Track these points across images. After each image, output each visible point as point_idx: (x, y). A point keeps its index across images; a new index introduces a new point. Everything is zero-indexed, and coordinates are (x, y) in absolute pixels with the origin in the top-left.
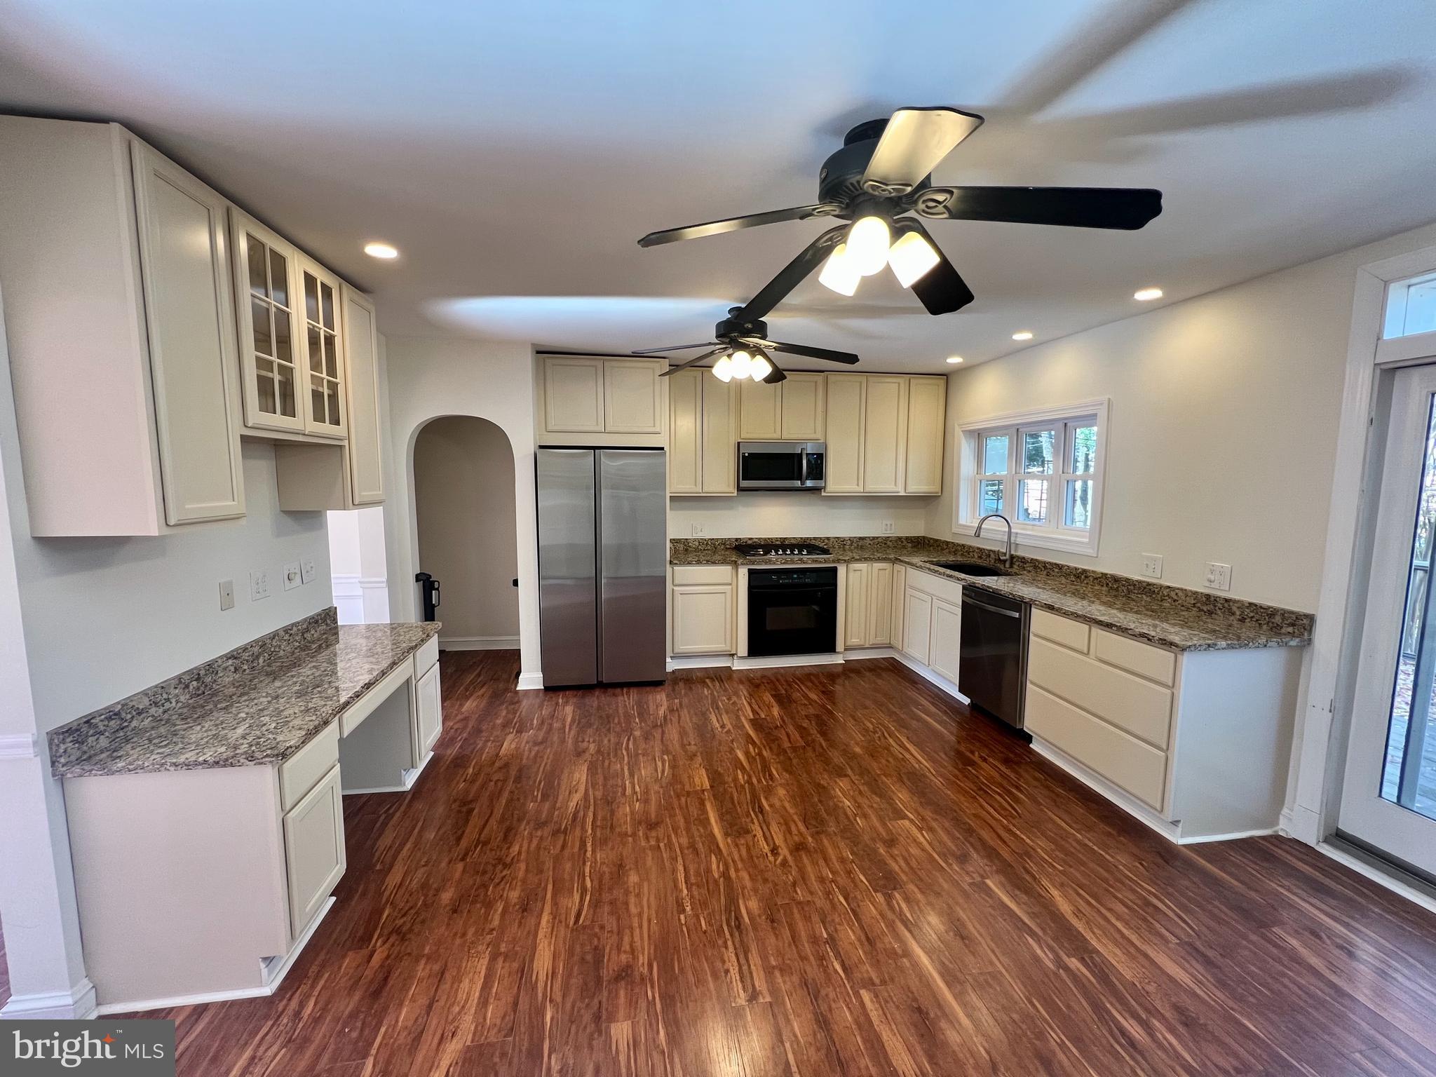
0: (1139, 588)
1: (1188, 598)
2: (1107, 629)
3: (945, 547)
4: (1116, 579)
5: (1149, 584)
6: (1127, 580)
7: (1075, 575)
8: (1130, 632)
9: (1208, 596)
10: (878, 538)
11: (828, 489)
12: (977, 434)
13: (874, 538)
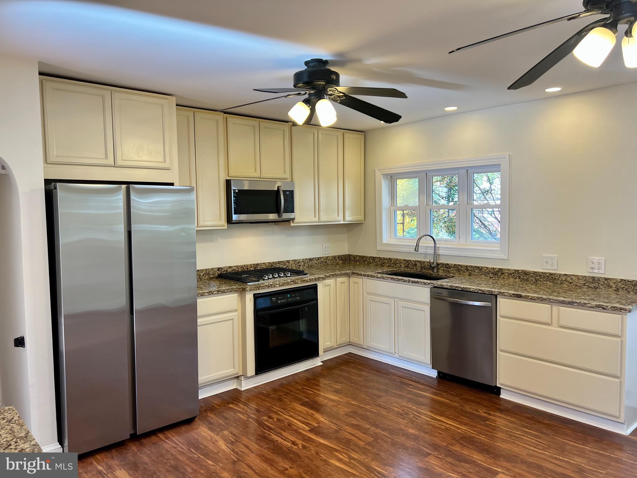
0: (544, 277)
1: (579, 281)
2: (569, 305)
3: (372, 261)
4: (525, 273)
5: (551, 274)
6: (535, 273)
7: (493, 273)
8: (588, 305)
9: (593, 278)
10: (321, 258)
11: (296, 220)
12: (390, 177)
13: (319, 258)
